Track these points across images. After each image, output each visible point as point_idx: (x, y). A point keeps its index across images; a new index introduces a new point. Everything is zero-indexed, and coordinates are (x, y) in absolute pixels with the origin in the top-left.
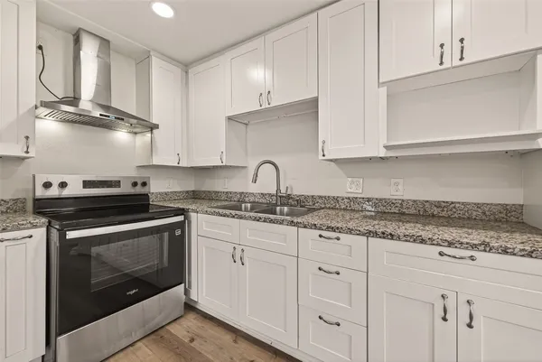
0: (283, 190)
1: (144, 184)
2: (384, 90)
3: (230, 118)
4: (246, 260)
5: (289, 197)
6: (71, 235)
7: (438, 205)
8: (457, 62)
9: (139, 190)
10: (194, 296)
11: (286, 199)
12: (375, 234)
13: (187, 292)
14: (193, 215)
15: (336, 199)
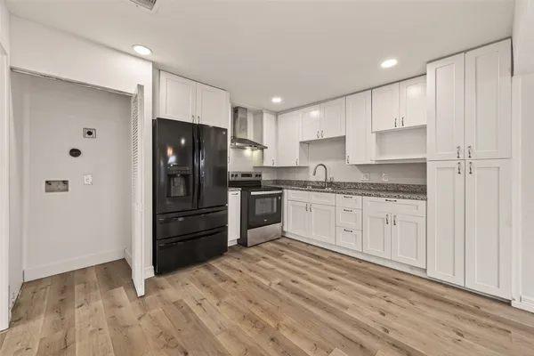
0: (329, 179)
1: (260, 176)
2: (374, 135)
3: (301, 142)
4: (312, 210)
5: (331, 183)
6: (252, 193)
7: (403, 186)
8: (401, 126)
9: (258, 178)
10: (285, 229)
11: (331, 184)
12: (365, 195)
13: (282, 227)
14: (285, 190)
15: (356, 184)
